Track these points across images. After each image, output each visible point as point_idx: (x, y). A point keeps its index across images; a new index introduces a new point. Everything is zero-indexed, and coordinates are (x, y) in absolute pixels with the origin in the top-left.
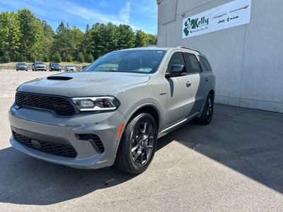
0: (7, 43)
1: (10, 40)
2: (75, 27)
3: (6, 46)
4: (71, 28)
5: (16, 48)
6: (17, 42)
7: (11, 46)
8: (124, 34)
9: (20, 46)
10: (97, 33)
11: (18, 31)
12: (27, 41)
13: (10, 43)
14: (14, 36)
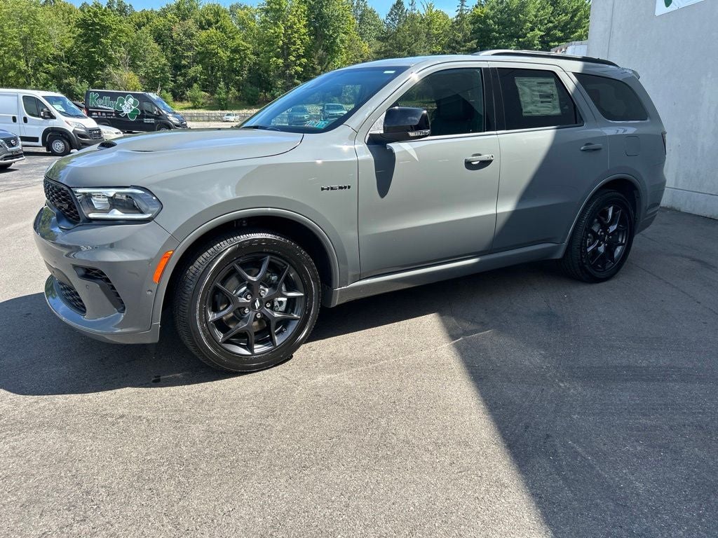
0: (281, 61)
1: (285, 53)
2: (430, 7)
3: (278, 67)
4: (421, 10)
5: (296, 72)
6: (299, 57)
7: (287, 66)
8: (565, 11)
9: (305, 67)
10: (487, 17)
11: (303, 31)
12: (321, 52)
13: (286, 60)
14: (294, 43)
